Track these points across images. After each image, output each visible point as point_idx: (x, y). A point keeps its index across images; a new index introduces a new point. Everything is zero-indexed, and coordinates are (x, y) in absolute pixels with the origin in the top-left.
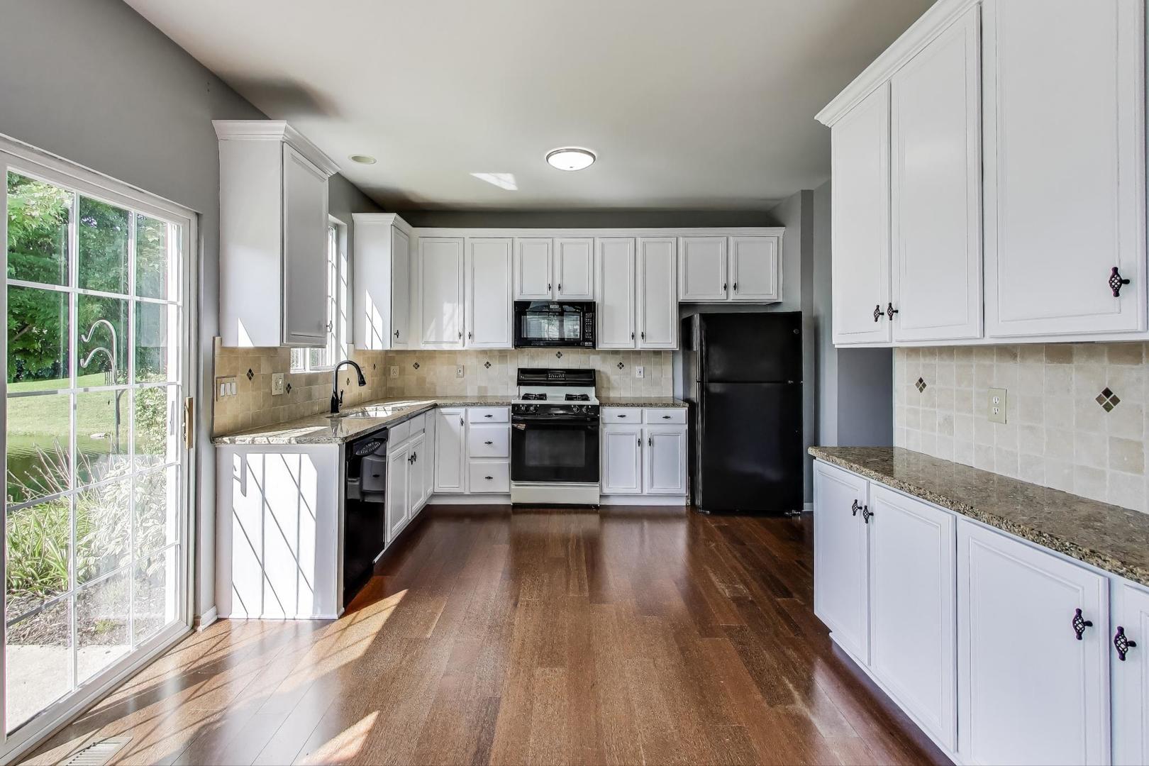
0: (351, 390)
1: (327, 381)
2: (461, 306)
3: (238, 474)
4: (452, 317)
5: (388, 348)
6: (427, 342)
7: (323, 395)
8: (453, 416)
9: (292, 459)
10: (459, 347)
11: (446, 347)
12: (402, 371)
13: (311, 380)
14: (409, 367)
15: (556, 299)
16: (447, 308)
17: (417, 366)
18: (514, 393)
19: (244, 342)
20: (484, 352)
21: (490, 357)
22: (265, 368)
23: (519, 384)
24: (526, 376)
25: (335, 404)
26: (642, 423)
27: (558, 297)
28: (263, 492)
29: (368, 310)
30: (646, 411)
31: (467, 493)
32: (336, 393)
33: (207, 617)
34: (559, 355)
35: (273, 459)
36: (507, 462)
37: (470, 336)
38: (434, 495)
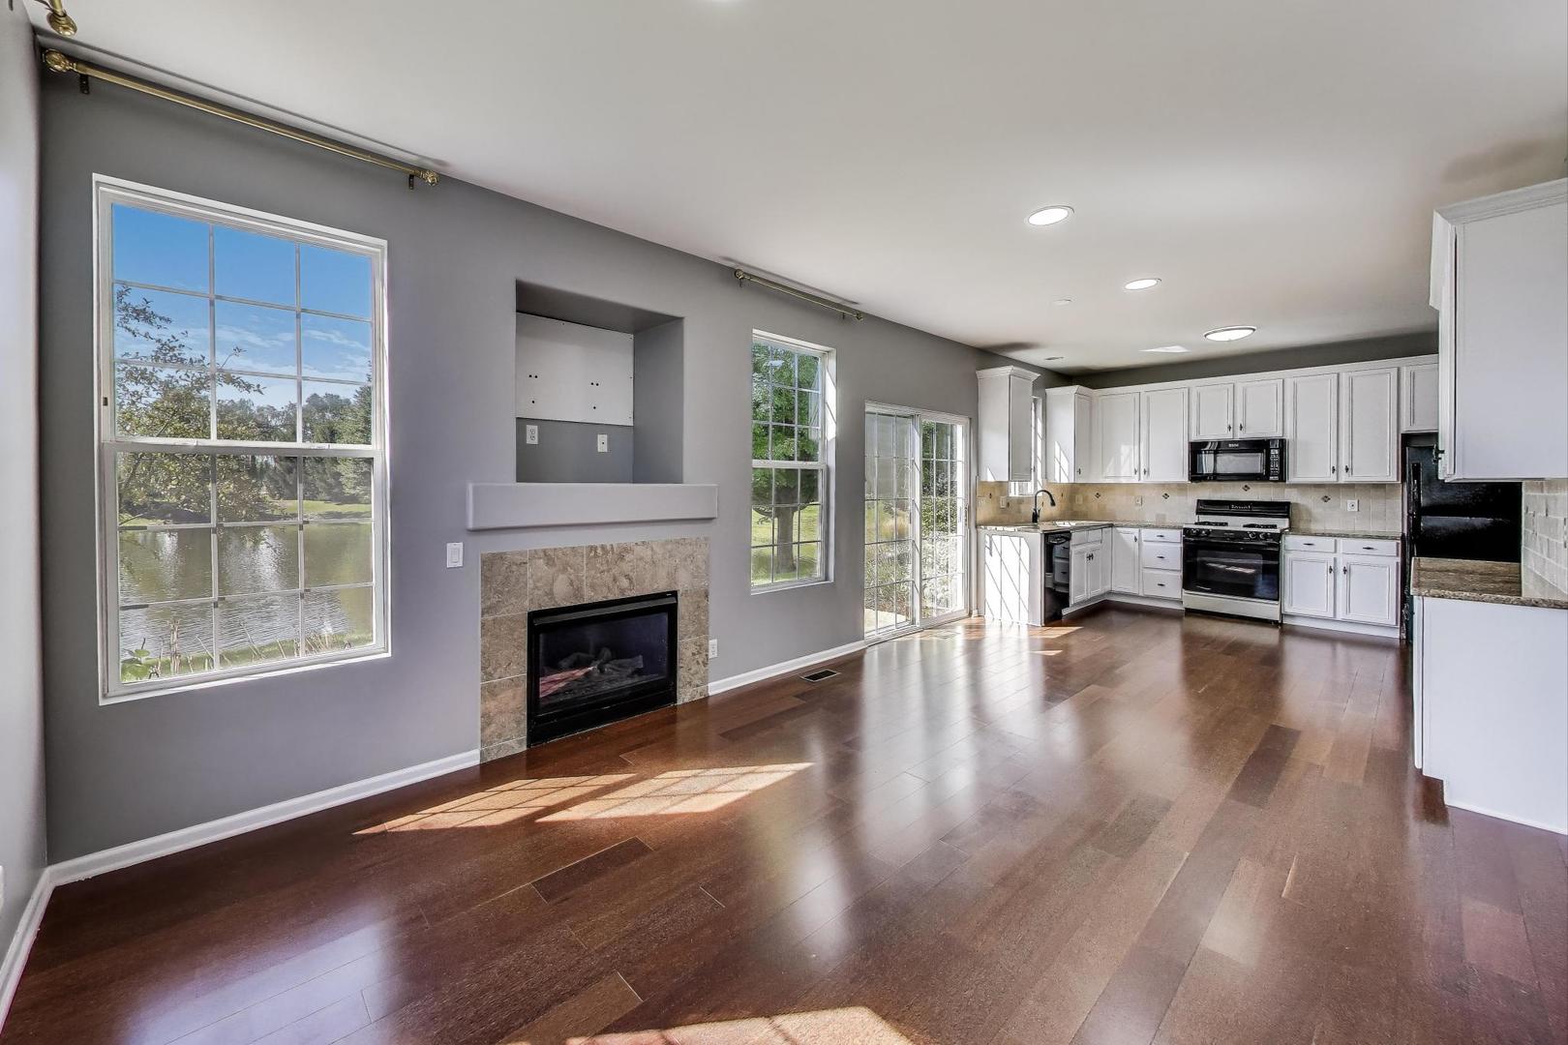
0: (1046, 510)
1: (1029, 502)
2: (1137, 447)
3: (988, 545)
4: (1129, 456)
5: (1072, 481)
6: (1106, 477)
7: (1028, 511)
8: (1128, 535)
9: (1016, 540)
10: (1135, 480)
11: (1124, 481)
12: (1085, 499)
13: (1020, 501)
14: (1092, 495)
15: (1237, 438)
16: (1125, 450)
17: (1098, 495)
18: (1191, 520)
19: (990, 479)
20: (1163, 485)
21: (1167, 490)
22: (996, 493)
23: (1197, 513)
24: (1205, 507)
25: (1035, 517)
26: (1335, 551)
27: (1240, 435)
28: (1000, 555)
29: (1057, 456)
30: (1341, 541)
31: (1141, 594)
32: (1035, 510)
33: (975, 612)
34: (1246, 488)
35: (1005, 539)
36: (1180, 574)
37: (1145, 472)
38: (1110, 593)
